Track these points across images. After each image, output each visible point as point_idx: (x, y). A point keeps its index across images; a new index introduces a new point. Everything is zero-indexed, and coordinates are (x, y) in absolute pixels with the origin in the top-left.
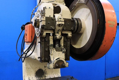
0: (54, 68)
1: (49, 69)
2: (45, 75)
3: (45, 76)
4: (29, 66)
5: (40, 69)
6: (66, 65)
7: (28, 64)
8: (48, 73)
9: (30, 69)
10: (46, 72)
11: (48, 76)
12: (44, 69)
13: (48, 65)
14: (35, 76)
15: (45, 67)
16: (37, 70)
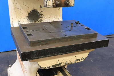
0: (54, 7)
1: (47, 7)
2: (41, 18)
3: (41, 20)
4: (18, 5)
5: (34, 10)
6: (70, 3)
7: (16, 2)
8: (44, 15)
9: (19, 9)
10: (42, 14)
11: (46, 20)
12: (39, 10)
13: (45, 2)
14: (28, 20)
15: (41, 7)
16: (30, 10)
